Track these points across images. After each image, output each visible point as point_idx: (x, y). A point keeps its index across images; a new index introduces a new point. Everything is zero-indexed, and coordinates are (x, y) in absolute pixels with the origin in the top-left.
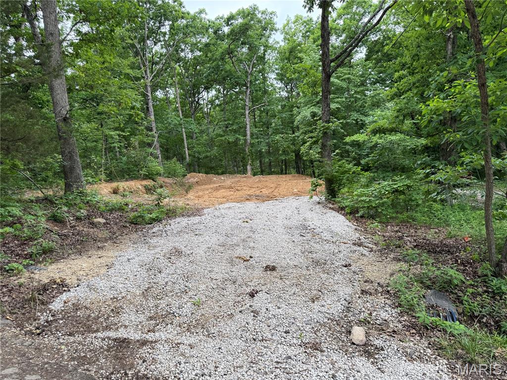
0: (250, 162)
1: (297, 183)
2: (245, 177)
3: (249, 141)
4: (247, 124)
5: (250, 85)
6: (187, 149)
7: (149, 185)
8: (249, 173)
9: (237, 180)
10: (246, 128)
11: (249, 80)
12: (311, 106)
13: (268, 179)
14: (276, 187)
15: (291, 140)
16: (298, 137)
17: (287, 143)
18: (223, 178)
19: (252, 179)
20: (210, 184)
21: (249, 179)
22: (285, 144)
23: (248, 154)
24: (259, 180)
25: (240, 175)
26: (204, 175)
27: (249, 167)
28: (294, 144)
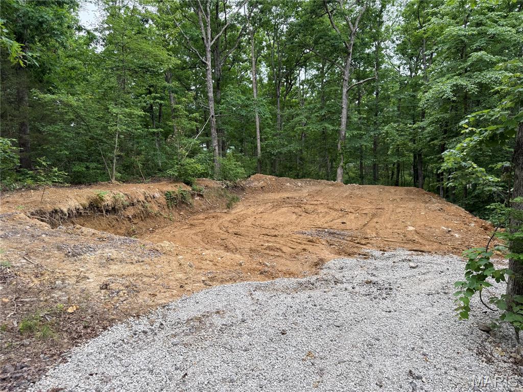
0: (341, 164)
1: (414, 209)
2: (332, 185)
3: (343, 133)
4: (342, 108)
5: (353, 51)
6: (259, 140)
7: (174, 192)
8: (339, 179)
9: (318, 188)
10: (341, 113)
11: (352, 42)
12: (454, 76)
13: (364, 193)
14: (374, 215)
15: (410, 134)
16: (423, 129)
17: (403, 138)
18: (300, 184)
19: (342, 189)
20: (279, 192)
21: (337, 189)
22: (399, 140)
23: (340, 152)
24: (351, 194)
25: (326, 181)
26: (274, 178)
27: (339, 171)
28: (414, 140)
